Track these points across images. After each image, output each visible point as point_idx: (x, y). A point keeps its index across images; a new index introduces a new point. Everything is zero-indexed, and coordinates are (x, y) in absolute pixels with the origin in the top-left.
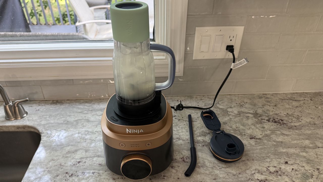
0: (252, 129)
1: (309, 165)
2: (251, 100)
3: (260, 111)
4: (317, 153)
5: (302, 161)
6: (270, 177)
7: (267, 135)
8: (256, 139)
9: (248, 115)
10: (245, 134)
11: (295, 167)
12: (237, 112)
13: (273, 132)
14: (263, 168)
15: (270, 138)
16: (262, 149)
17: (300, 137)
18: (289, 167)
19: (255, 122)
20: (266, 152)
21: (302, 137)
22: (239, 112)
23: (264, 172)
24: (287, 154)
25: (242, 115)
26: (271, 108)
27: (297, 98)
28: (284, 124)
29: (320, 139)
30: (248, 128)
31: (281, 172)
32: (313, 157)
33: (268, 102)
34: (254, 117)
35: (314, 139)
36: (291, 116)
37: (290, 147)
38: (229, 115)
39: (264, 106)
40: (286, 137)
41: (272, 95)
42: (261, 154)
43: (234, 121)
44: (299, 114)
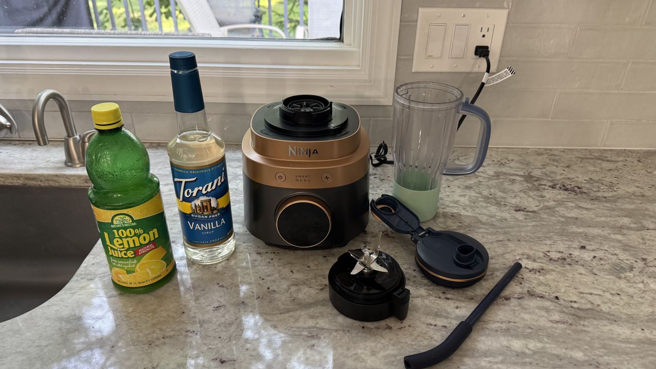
0: (521, 198)
1: (627, 253)
2: (521, 156)
3: (537, 173)
4: (644, 236)
5: (613, 247)
6: (549, 265)
7: (548, 208)
8: (527, 211)
9: (513, 177)
10: (505, 204)
11: (599, 254)
12: (493, 172)
13: (560, 203)
14: (537, 253)
15: (554, 212)
16: (537, 226)
17: (613, 213)
18: (587, 254)
19: (527, 188)
20: (545, 230)
21: (616, 213)
22: (495, 172)
23: (539, 258)
24: (586, 236)
25: (501, 177)
26: (559, 170)
27: (611, 157)
28: (581, 193)
29: (651, 217)
30: (513, 196)
31: (572, 260)
32: (635, 242)
33: (554, 160)
34: (527, 181)
35: (641, 217)
36: (597, 183)
37: (591, 225)
38: (476, 176)
39: (545, 167)
40: (585, 212)
41: (563, 151)
42: (535, 233)
43: (487, 185)
44: (614, 181)
